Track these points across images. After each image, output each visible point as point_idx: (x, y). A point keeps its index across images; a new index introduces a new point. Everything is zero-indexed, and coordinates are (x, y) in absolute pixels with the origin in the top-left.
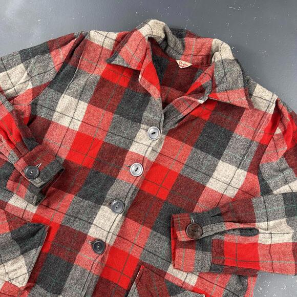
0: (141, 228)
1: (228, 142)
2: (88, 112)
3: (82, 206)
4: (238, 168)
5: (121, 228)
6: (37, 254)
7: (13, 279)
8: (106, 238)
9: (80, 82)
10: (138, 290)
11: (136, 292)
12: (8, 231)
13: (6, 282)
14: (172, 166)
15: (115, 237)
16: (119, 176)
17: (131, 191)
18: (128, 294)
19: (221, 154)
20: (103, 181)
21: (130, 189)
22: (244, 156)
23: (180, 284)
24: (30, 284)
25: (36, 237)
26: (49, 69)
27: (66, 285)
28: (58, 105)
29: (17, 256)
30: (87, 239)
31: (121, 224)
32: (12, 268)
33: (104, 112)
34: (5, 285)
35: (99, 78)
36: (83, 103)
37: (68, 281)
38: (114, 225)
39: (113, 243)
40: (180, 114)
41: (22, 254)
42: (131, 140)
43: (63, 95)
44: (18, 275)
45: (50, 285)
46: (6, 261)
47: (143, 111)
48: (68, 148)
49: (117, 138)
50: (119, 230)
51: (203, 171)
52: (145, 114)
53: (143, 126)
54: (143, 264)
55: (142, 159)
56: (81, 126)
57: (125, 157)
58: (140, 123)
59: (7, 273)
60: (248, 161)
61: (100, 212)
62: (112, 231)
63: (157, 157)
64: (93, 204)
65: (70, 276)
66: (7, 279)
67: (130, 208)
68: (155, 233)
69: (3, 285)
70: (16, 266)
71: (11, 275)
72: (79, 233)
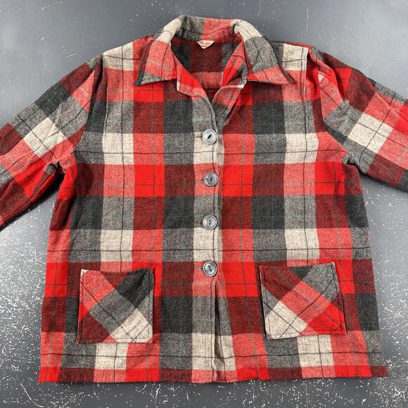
0: (241, 232)
1: (283, 114)
2: (136, 141)
3: (176, 236)
4: (306, 133)
5: (223, 242)
6: (152, 300)
7: (136, 338)
8: (214, 257)
9: (115, 115)
10: (269, 291)
11: (268, 293)
12: (113, 289)
13: (129, 343)
14: (243, 161)
15: (221, 253)
16: (196, 193)
17: (216, 201)
18: (262, 300)
19: (284, 129)
20: (182, 204)
21: (214, 200)
22: (305, 120)
23: (305, 264)
24: (155, 335)
25: (143, 284)
26: (78, 112)
27: (194, 320)
28: (103, 146)
29: (132, 311)
30: (196, 267)
31: (221, 238)
32: (132, 326)
33: (153, 135)
34: (129, 348)
35: (132, 103)
36: (127, 135)
37: (194, 314)
38: (216, 241)
39: (222, 259)
40: (226, 109)
41: (136, 307)
42: (190, 152)
43: (104, 134)
44: (140, 330)
45: (178, 327)
46: (123, 321)
47: (191, 118)
48: (133, 185)
49: (175, 156)
50: (221, 244)
51: (275, 150)
52: (194, 120)
53: (197, 134)
54: (260, 264)
55: (212, 167)
56: (135, 158)
57: (194, 172)
58: (193, 132)
59: (128, 334)
60: (311, 123)
61: (195, 235)
62: (216, 247)
63: (225, 160)
64: (185, 229)
65: (194, 309)
66: (130, 341)
67: (222, 219)
68: (257, 231)
69: (127, 349)
70: (134, 323)
71: (132, 334)
72: (185, 264)
